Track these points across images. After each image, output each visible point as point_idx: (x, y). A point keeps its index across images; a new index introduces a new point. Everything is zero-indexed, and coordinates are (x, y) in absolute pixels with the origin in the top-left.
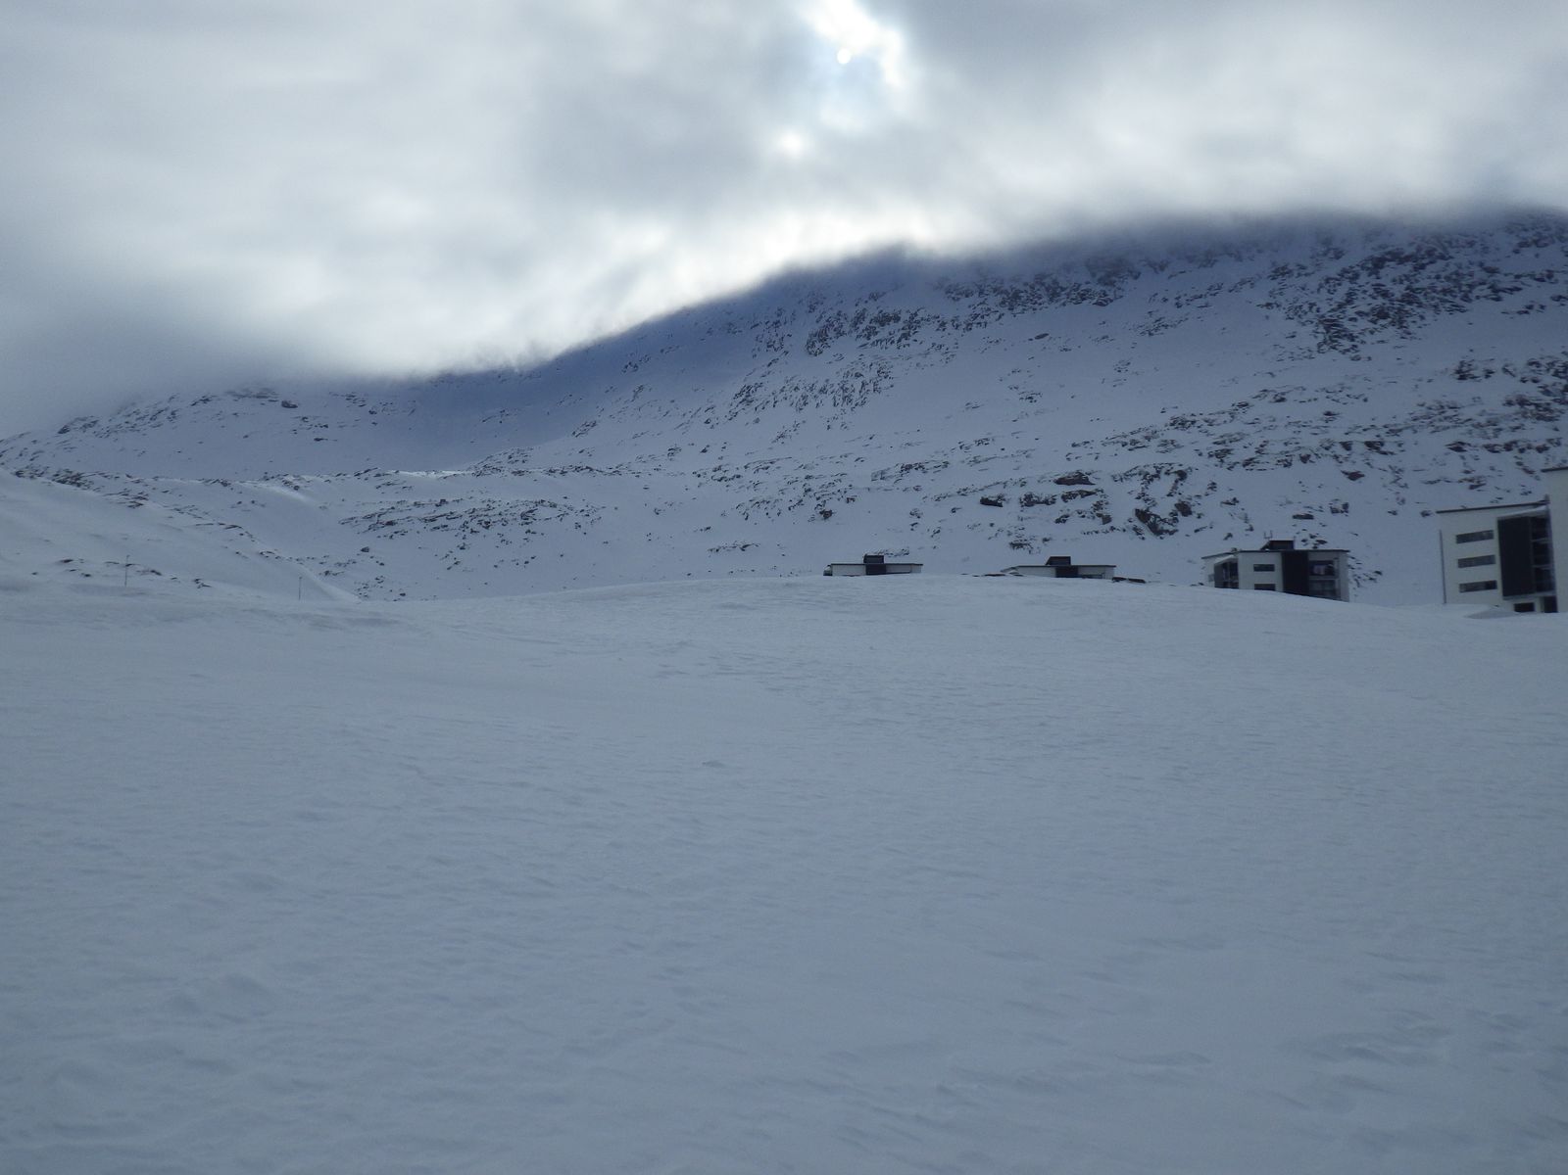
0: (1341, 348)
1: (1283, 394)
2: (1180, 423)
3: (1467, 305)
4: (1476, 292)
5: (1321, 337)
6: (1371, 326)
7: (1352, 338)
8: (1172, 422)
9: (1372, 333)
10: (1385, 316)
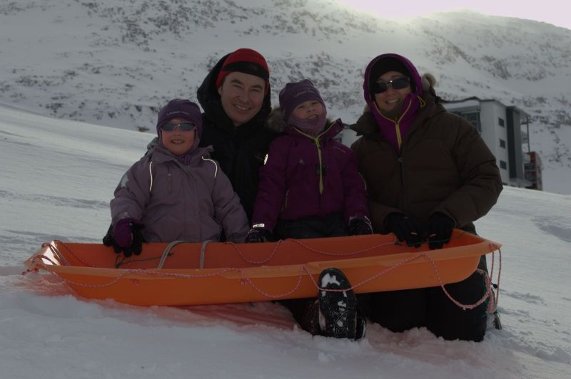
0: (138, 42)
1: (98, 68)
2: (26, 82)
3: (215, 23)
4: (220, 16)
5: (125, 32)
6: (157, 29)
7: (145, 36)
8: (21, 80)
9: (157, 33)
10: (166, 24)
